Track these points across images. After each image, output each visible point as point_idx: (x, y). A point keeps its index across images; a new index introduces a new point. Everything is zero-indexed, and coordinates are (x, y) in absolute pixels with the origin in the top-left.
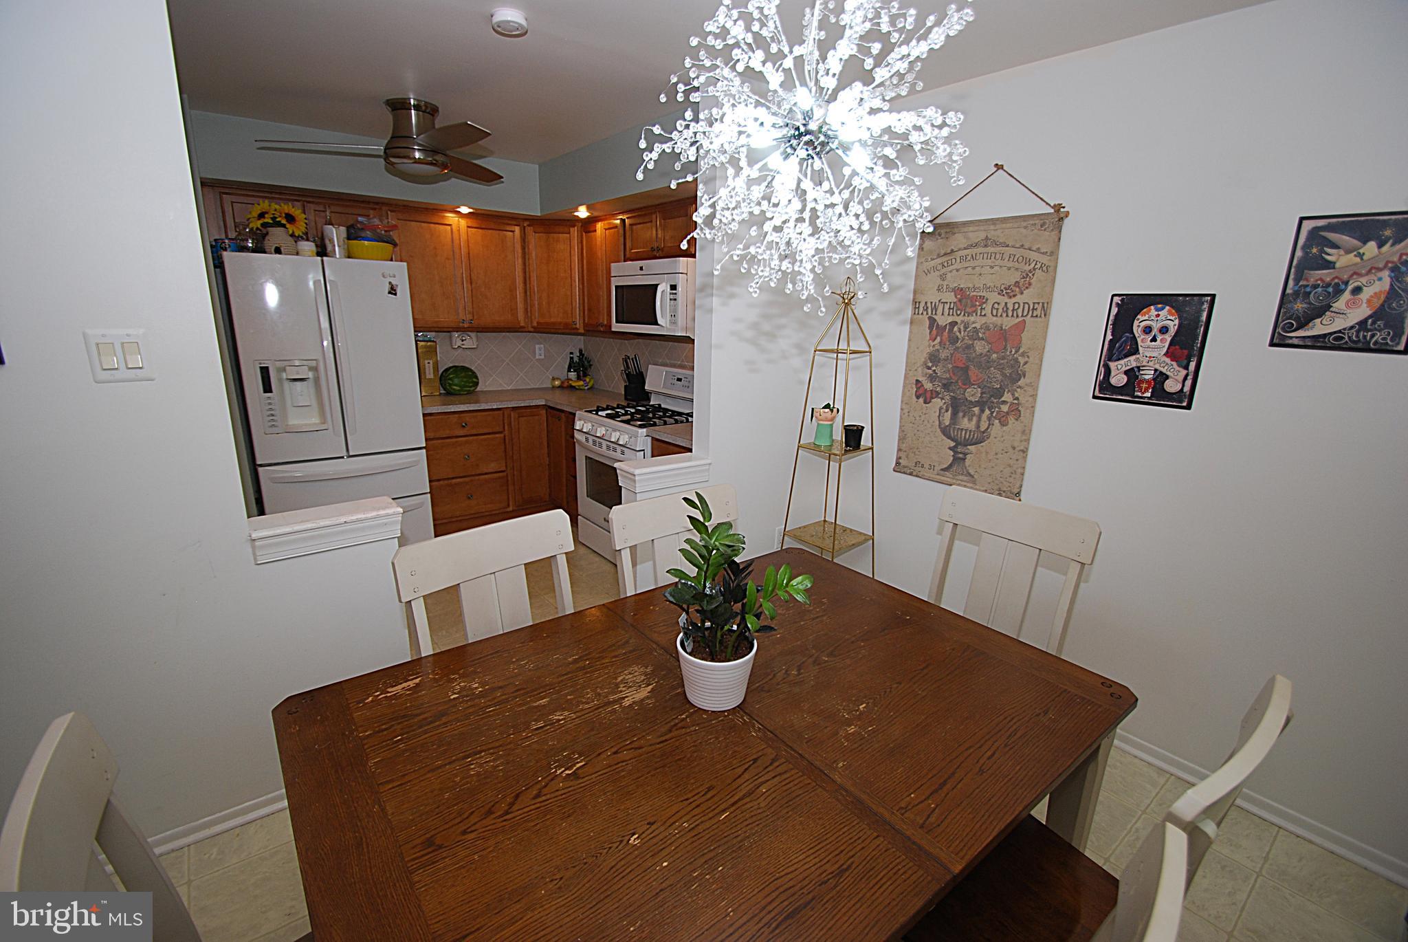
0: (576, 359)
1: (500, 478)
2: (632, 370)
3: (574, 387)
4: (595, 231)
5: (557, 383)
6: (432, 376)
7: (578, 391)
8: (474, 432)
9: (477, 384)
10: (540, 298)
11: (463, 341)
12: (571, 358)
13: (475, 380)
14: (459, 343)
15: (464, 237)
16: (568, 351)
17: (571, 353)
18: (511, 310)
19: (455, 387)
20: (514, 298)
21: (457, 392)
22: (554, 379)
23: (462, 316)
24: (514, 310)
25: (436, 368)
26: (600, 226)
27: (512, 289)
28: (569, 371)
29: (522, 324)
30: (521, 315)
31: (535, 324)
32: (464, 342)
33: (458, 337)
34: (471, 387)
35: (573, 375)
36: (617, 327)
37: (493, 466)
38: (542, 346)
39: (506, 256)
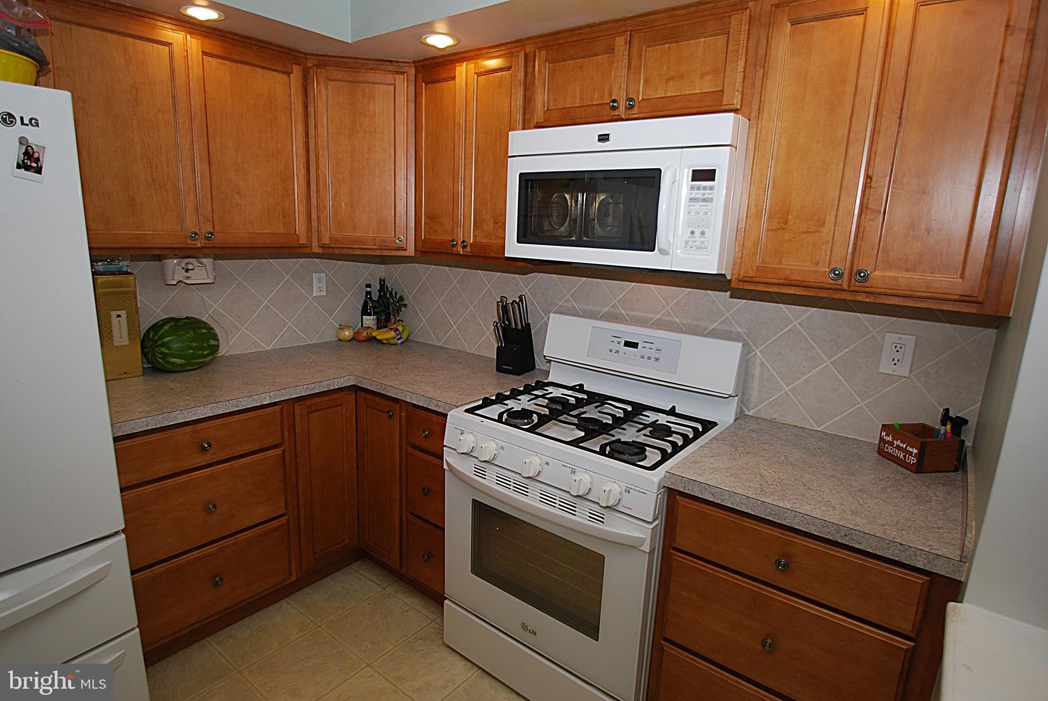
0: (375, 297)
1: (276, 529)
2: (516, 323)
3: (380, 341)
4: (454, 78)
5: (347, 334)
6: (126, 342)
7: (386, 348)
8: (225, 455)
9: (217, 347)
10: (336, 195)
11: (187, 271)
12: (368, 293)
13: (212, 342)
14: (180, 275)
15: (196, 72)
16: (362, 281)
17: (368, 286)
18: (284, 216)
19: (174, 360)
20: (288, 194)
21: (179, 369)
22: (342, 328)
23: (191, 225)
24: (288, 216)
25: (132, 325)
26: (463, 71)
27: (286, 178)
28: (365, 312)
29: (303, 241)
30: (300, 228)
31: (326, 241)
32: (190, 273)
33: (179, 264)
34: (207, 355)
35: (369, 320)
36: (515, 249)
37: (261, 512)
38: (323, 275)
39: (276, 117)
